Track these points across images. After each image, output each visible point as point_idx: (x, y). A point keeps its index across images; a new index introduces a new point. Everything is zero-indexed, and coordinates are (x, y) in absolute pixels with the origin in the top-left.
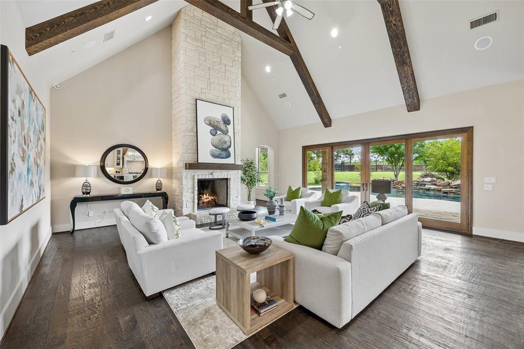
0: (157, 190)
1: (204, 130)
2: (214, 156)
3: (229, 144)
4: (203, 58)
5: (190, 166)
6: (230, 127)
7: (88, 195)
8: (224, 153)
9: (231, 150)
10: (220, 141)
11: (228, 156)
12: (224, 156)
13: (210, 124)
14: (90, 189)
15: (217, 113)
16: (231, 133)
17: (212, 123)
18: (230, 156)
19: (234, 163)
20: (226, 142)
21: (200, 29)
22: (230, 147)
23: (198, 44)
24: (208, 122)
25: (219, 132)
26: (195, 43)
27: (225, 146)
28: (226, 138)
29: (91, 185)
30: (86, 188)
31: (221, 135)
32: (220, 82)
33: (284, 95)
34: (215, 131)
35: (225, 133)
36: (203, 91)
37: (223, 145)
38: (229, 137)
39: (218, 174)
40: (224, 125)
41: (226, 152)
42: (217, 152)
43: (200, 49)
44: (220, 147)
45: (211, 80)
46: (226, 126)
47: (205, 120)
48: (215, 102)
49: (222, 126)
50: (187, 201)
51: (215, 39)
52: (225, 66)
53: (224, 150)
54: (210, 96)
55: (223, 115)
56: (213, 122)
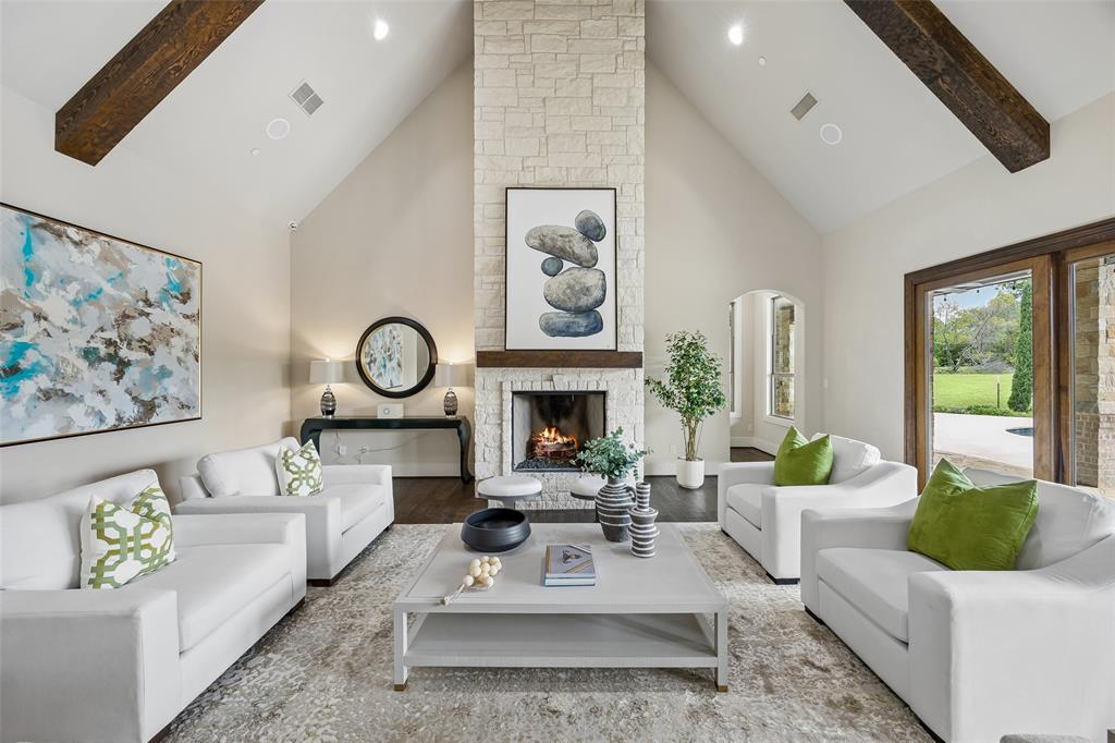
0: (448, 413)
1: (527, 264)
2: (552, 330)
3: (597, 294)
4: (527, 79)
5: (485, 359)
6: (604, 248)
7: (330, 417)
8: (582, 322)
9: (605, 311)
10: (570, 287)
11: (597, 327)
12: (582, 330)
13: (542, 247)
14: (334, 405)
15: (562, 214)
16: (605, 263)
17: (547, 240)
18: (601, 329)
19: (614, 348)
20: (588, 289)
21: (518, 10)
22: (600, 302)
23: (515, 48)
24: (536, 242)
25: (567, 265)
26: (506, 50)
27: (585, 301)
28: (591, 278)
29: (336, 398)
30: (329, 402)
31: (576, 272)
32: (575, 128)
33: (808, 103)
34: (556, 263)
35: (589, 263)
36: (528, 163)
37: (580, 298)
38: (598, 275)
39: (568, 380)
40: (586, 243)
41: (588, 316)
42: (561, 318)
43: (518, 59)
44: (570, 305)
45: (550, 130)
46: (590, 245)
47: (527, 239)
48: (561, 185)
49: (579, 247)
50: (486, 445)
51: (559, 17)
52: (592, 79)
53: (584, 312)
54: (547, 171)
55: (583, 216)
56: (552, 239)
